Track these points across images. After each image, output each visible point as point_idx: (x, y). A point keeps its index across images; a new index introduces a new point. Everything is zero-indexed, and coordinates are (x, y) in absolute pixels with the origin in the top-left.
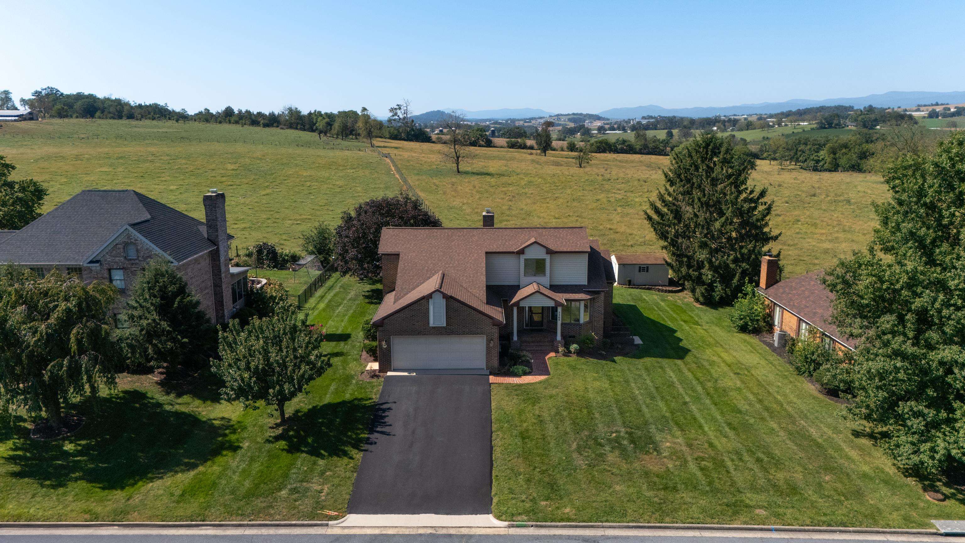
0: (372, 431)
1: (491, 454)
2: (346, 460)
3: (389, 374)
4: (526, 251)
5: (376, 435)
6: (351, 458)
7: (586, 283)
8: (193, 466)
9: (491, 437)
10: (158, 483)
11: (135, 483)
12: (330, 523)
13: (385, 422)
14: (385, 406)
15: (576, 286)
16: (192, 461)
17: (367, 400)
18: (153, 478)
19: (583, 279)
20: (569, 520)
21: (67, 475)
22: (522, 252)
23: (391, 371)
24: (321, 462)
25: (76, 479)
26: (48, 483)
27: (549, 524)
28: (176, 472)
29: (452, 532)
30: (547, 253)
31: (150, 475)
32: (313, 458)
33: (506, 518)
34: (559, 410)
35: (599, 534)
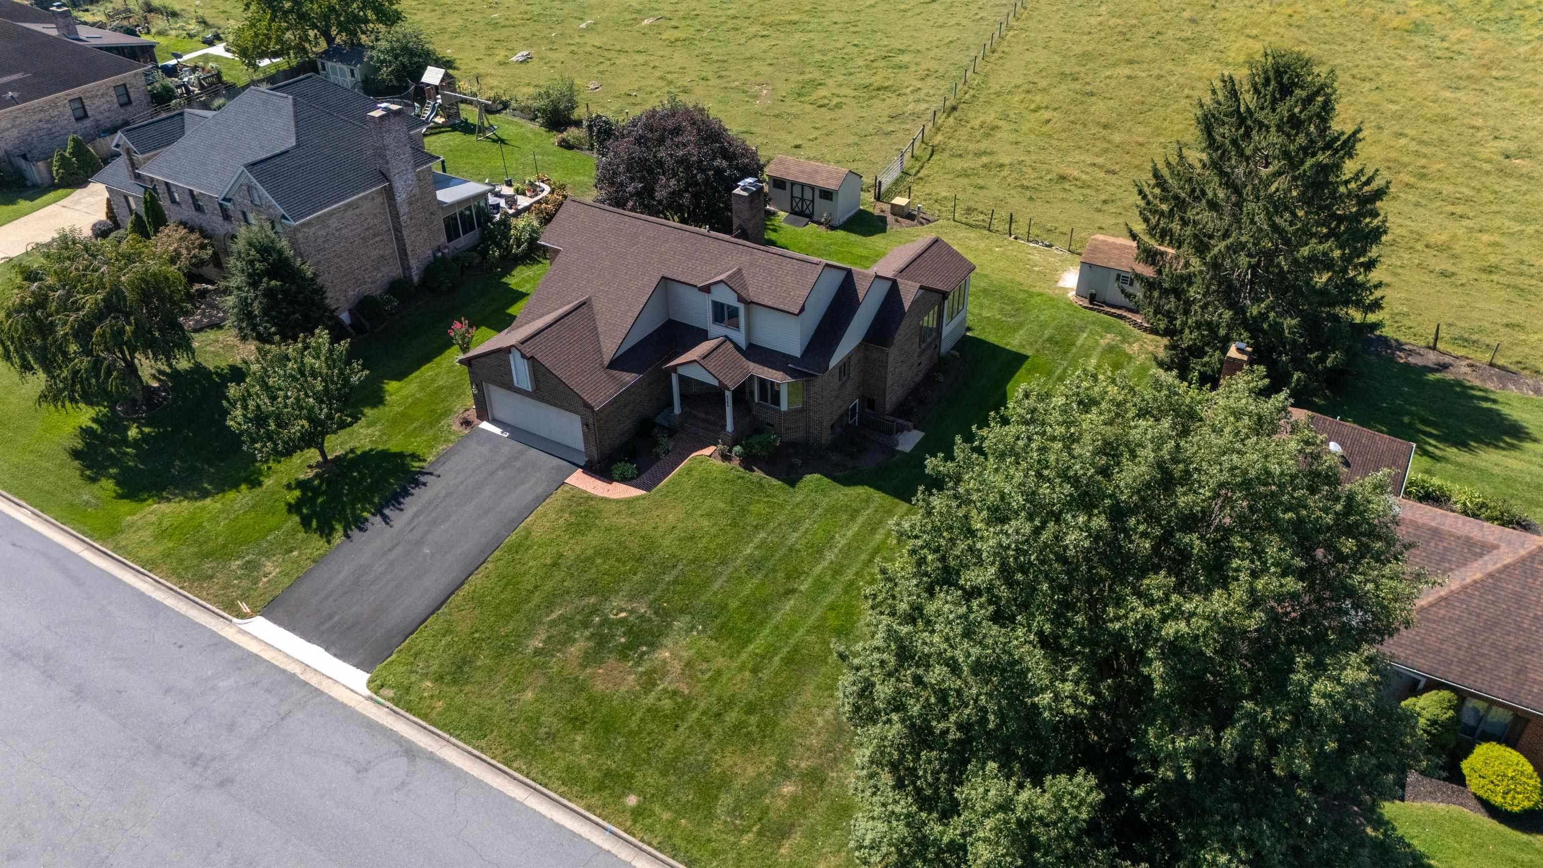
0: (379, 511)
1: (453, 593)
2: (322, 542)
3: (485, 425)
4: (713, 289)
5: (378, 518)
6: (329, 542)
7: (798, 353)
8: (205, 494)
9: (477, 568)
10: (164, 507)
11: (145, 500)
12: (235, 620)
13: (400, 503)
14: (423, 479)
15: (784, 355)
16: (209, 487)
17: (420, 460)
18: (163, 498)
19: (794, 346)
20: (425, 717)
21: (107, 468)
22: (706, 289)
23: (488, 421)
24: (301, 535)
25: (110, 477)
26: (88, 472)
27: (404, 713)
28: (186, 498)
29: (314, 681)
30: (739, 300)
31: (164, 494)
32: (300, 527)
33: (376, 686)
34: (597, 553)
35: (430, 749)
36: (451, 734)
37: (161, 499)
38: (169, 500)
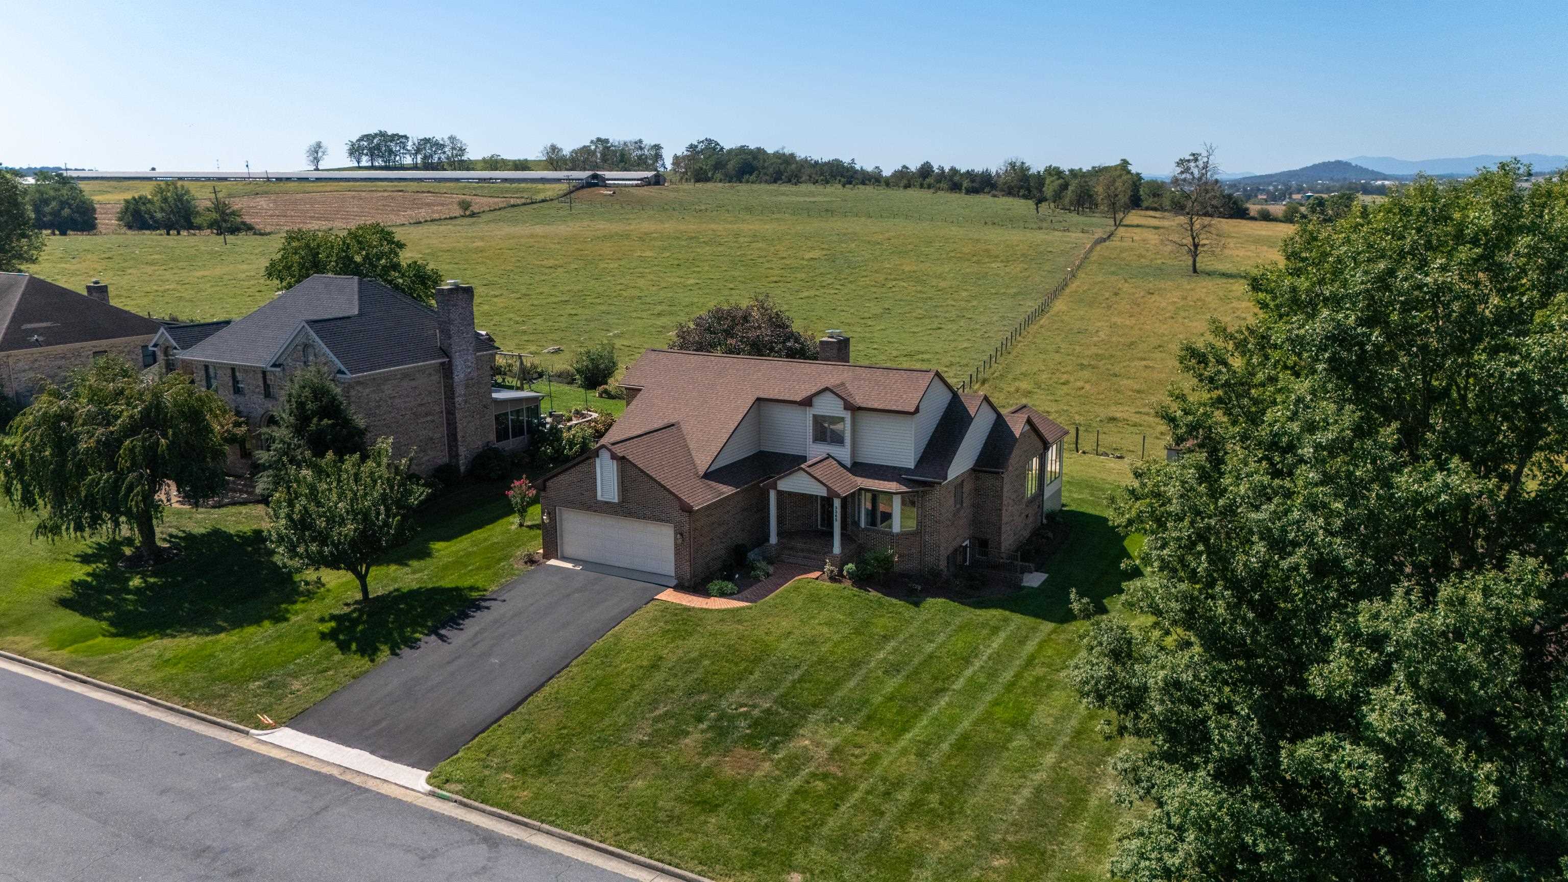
0: (433, 632)
1: (530, 695)
2: (364, 661)
3: (553, 562)
4: (817, 401)
5: (433, 637)
6: (372, 661)
7: (912, 466)
8: (219, 630)
9: (559, 672)
10: (167, 642)
11: (144, 637)
12: (253, 731)
13: (459, 624)
14: (485, 604)
15: (895, 468)
17: (480, 590)
18: (167, 635)
19: (908, 459)
20: (506, 806)
21: (101, 612)
22: (807, 402)
23: (557, 558)
24: (338, 657)
25: (103, 618)
27: (476, 804)
28: (195, 634)
29: (357, 781)
30: (845, 409)
31: (168, 631)
32: (336, 651)
33: (439, 781)
34: (703, 656)
35: (516, 837)
36: (542, 821)
37: (163, 635)
38: (174, 637)
